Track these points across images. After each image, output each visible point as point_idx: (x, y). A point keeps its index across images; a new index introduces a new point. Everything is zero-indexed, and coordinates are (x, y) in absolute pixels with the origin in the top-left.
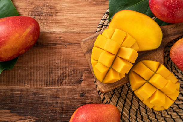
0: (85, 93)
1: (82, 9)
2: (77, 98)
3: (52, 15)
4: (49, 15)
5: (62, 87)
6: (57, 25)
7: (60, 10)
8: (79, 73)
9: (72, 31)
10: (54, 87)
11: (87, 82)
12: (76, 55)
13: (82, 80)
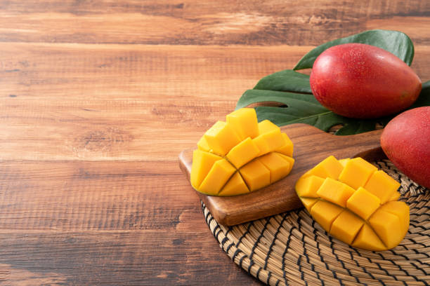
0: (184, 240)
1: (184, 134)
2: (166, 246)
3: (123, 141)
4: (117, 141)
5: (134, 231)
6: (132, 152)
7: (140, 135)
8: (172, 212)
9: (163, 159)
10: (115, 231)
11: (188, 224)
12: (167, 189)
13: (179, 222)
